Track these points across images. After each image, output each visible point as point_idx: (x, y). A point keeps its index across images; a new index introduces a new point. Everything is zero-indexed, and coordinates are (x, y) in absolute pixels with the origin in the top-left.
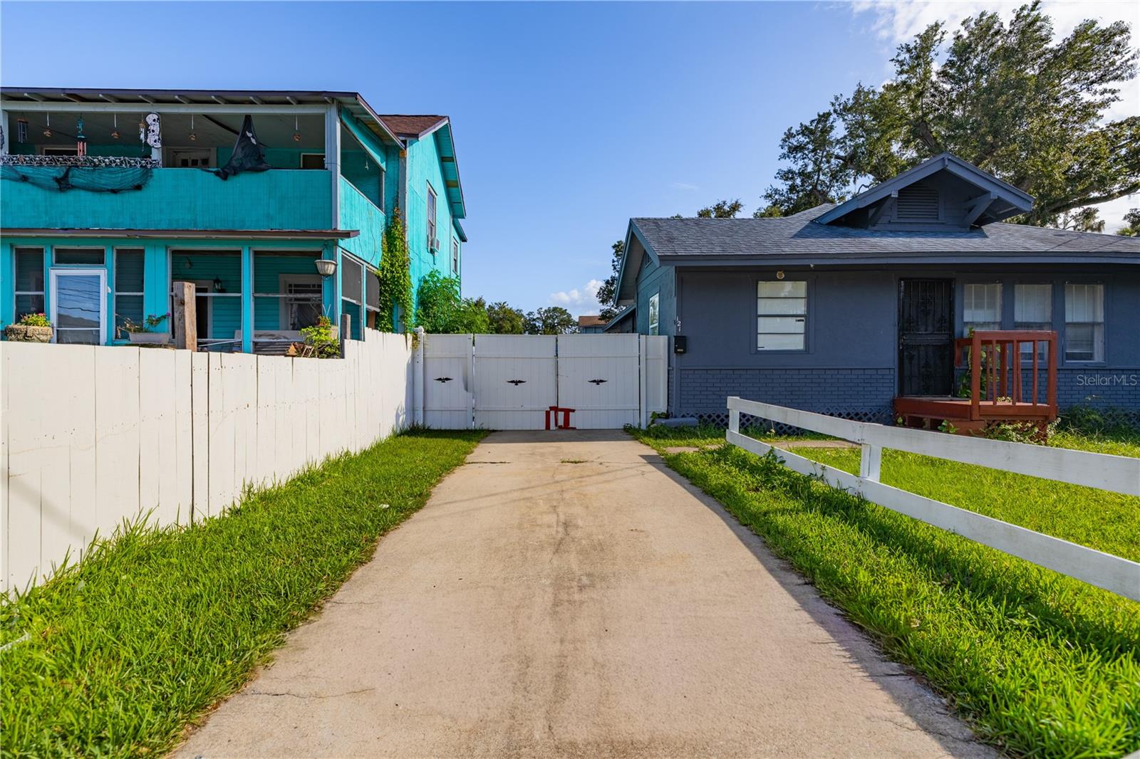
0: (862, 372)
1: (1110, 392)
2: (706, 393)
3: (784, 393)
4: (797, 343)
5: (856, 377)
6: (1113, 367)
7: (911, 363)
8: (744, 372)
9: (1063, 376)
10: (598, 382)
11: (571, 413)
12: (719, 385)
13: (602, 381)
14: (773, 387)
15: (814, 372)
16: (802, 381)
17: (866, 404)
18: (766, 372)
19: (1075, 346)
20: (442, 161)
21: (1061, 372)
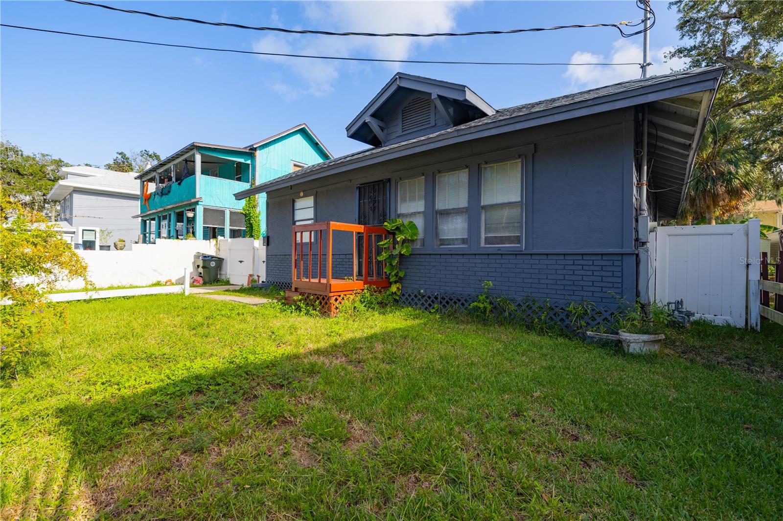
1: (531, 281)
9: (480, 261)
19: (497, 230)
20: (315, 145)
21: (477, 257)
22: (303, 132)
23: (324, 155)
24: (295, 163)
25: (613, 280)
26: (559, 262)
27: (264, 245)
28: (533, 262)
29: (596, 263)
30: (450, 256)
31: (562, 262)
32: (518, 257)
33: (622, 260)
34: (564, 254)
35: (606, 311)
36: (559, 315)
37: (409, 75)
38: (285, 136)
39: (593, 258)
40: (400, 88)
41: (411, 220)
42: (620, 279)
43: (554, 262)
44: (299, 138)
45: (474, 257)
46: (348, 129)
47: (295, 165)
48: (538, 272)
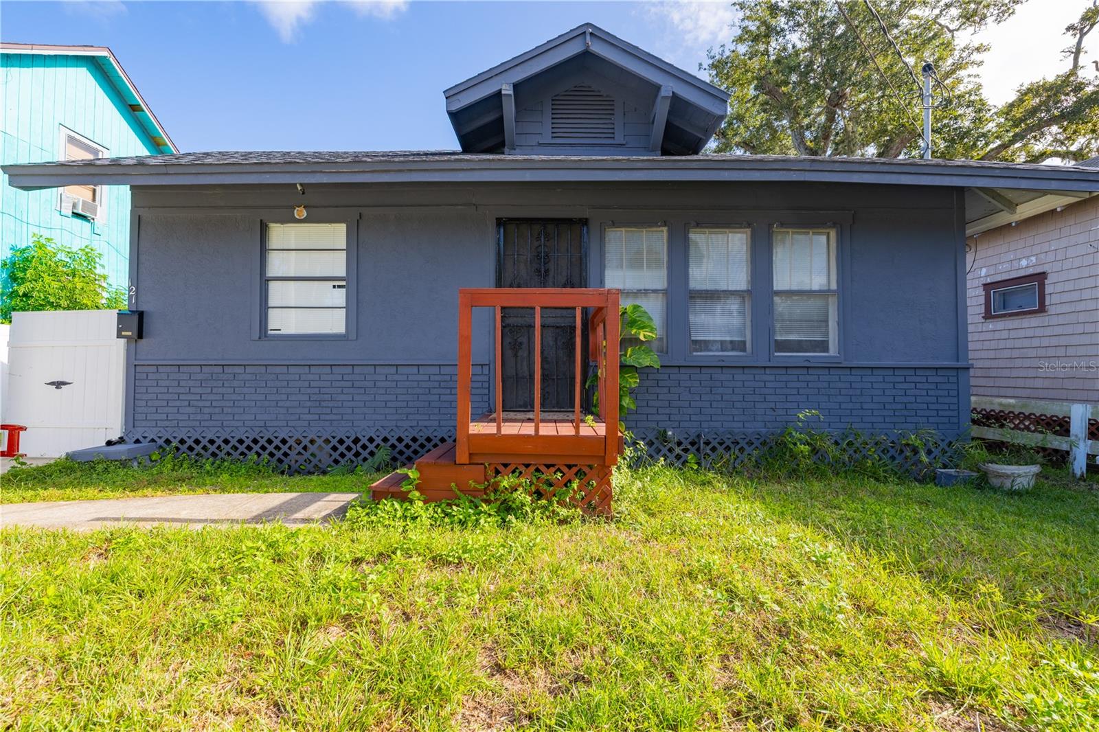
0: (436, 370)
1: (850, 406)
2: (178, 403)
3: (308, 404)
4: (335, 323)
5: (426, 378)
6: (854, 363)
7: (516, 356)
8: (240, 370)
9: (772, 378)
10: (59, 385)
11: (22, 433)
12: (199, 390)
13: (64, 383)
14: (288, 395)
15: (357, 370)
16: (338, 384)
17: (442, 423)
18: (278, 370)
19: (789, 329)
20: (132, 110)
21: (768, 371)
22: (98, 67)
23: (154, 142)
24: (73, 134)
25: (947, 400)
26: (887, 379)
27: (119, 336)
28: (852, 378)
29: (930, 379)
30: (719, 370)
31: (892, 379)
32: (832, 372)
33: (957, 376)
34: (894, 368)
35: (943, 440)
36: (888, 451)
37: (614, 37)
38: (50, 57)
39: (928, 373)
40: (586, 54)
41: (638, 303)
42: (956, 399)
43: (881, 378)
44: (83, 77)
45: (762, 371)
46: (450, 95)
47: (72, 140)
48: (859, 393)
